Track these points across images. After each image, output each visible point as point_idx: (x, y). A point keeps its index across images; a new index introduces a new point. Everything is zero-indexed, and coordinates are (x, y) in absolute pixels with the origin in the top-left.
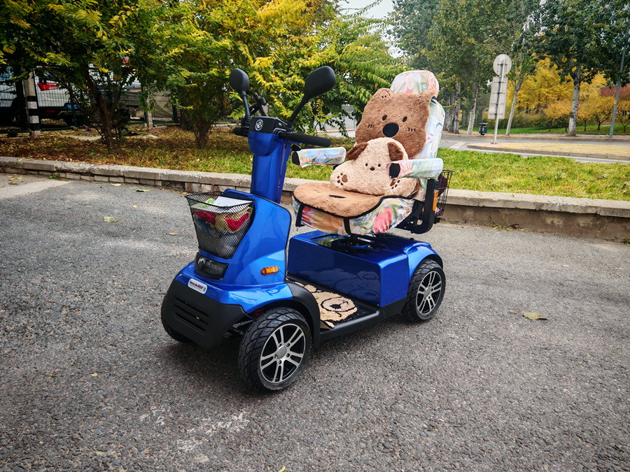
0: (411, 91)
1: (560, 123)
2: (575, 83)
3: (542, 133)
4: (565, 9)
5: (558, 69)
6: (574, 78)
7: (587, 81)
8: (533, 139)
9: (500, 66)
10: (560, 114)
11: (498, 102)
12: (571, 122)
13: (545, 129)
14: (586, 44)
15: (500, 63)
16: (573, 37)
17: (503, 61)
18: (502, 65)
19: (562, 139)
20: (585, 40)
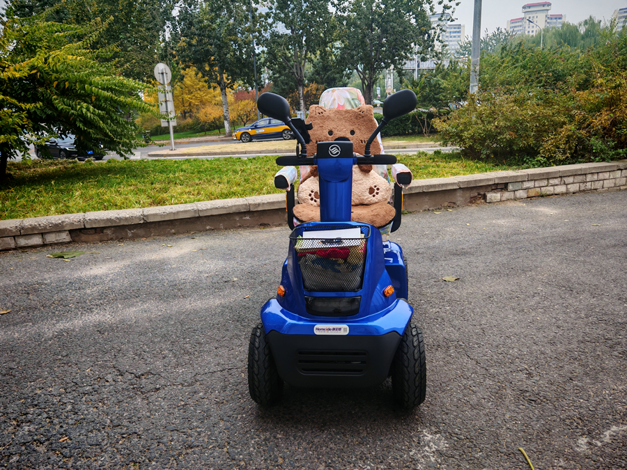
0: (343, 106)
1: (211, 126)
2: (222, 90)
3: (201, 136)
4: (201, 22)
5: (203, 77)
6: (220, 85)
7: (230, 87)
8: (198, 142)
9: (161, 75)
10: (211, 117)
11: (167, 109)
12: (226, 124)
13: (200, 132)
14: (226, 55)
15: (160, 72)
16: (212, 48)
17: (162, 70)
18: (162, 73)
19: (223, 140)
20: (225, 51)
